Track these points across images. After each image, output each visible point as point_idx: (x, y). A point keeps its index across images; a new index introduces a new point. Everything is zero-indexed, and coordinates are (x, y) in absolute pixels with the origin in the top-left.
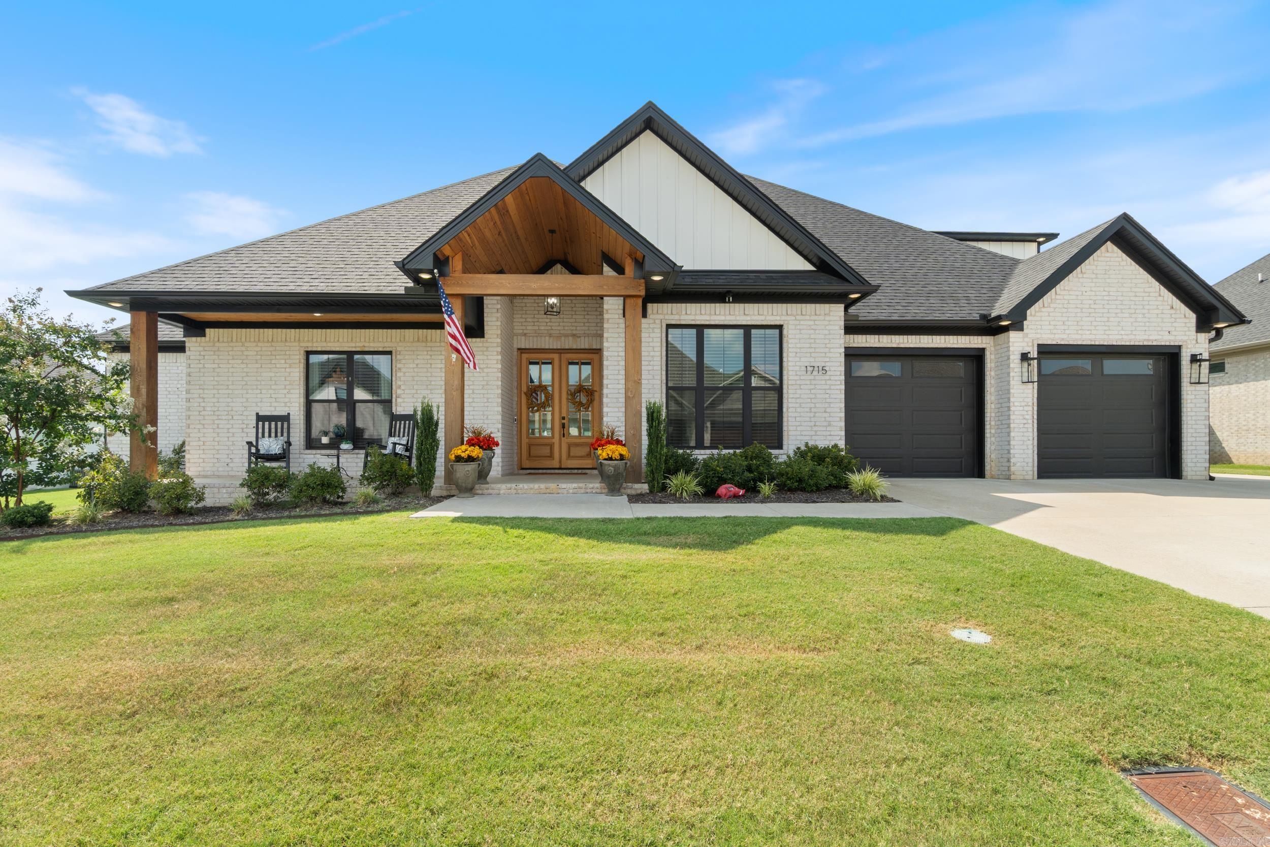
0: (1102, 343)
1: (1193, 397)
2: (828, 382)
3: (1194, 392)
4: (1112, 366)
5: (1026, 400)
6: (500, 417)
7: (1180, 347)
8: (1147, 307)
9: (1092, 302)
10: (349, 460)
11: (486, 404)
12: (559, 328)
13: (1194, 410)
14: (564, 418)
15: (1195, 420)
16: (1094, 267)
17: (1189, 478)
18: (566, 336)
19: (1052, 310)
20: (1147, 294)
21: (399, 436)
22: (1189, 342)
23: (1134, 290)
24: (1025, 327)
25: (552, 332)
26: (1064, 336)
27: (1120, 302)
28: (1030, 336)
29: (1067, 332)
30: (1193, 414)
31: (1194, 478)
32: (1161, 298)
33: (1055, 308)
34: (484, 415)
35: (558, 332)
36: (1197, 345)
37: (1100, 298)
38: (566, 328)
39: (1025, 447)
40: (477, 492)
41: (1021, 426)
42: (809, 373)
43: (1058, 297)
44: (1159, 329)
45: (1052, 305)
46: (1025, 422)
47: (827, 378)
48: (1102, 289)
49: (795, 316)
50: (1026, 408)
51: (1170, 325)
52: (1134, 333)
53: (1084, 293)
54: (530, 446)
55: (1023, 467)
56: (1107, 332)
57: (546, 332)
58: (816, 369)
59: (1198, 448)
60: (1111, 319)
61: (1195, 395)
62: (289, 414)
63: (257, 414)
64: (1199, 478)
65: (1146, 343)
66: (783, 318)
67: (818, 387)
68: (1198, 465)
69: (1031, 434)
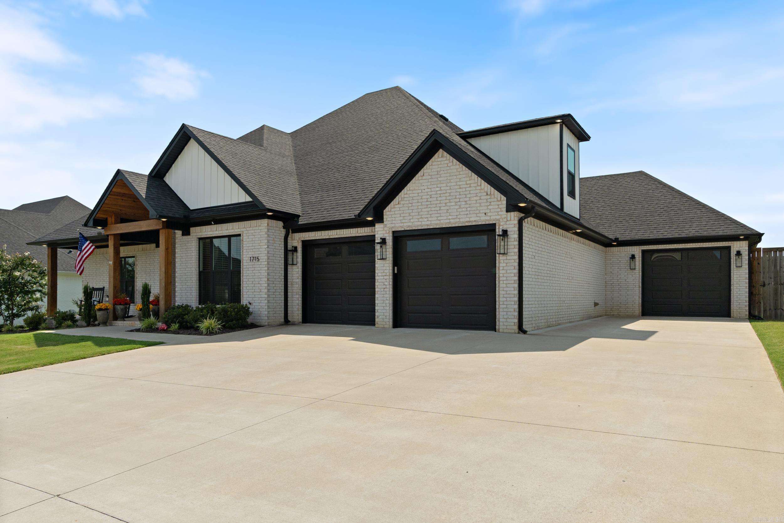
0: (435, 227)
1: (505, 265)
2: (260, 266)
3: (505, 261)
4: (455, 242)
5: (385, 271)
7: (494, 225)
8: (468, 196)
9: (429, 197)
13: (505, 275)
15: (506, 284)
16: (429, 171)
17: (501, 330)
19: (402, 206)
20: (469, 186)
22: (501, 220)
23: (458, 183)
24: (385, 220)
26: (410, 224)
27: (449, 194)
28: (388, 226)
29: (412, 221)
30: (505, 279)
31: (505, 331)
32: (479, 188)
33: (403, 204)
36: (508, 223)
37: (434, 193)
39: (384, 305)
41: (382, 290)
42: (252, 261)
43: (406, 196)
44: (478, 212)
45: (402, 202)
46: (385, 287)
47: (260, 263)
48: (435, 186)
49: (246, 228)
50: (385, 277)
51: (486, 208)
52: (459, 217)
53: (423, 191)
55: (383, 319)
56: (439, 218)
58: (254, 258)
59: (508, 306)
60: (442, 208)
61: (506, 263)
62: (104, 287)
64: (510, 331)
65: (467, 224)
66: (242, 230)
67: (256, 269)
68: (508, 320)
69: (388, 296)
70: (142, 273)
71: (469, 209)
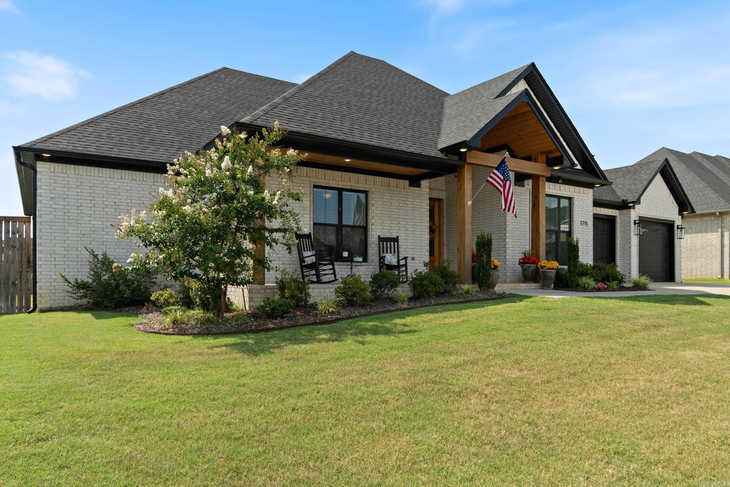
0: (656, 217)
1: (678, 245)
2: (588, 230)
3: (678, 243)
5: (636, 243)
7: (674, 221)
8: (667, 202)
9: (653, 197)
13: (678, 250)
15: (678, 255)
17: (677, 282)
20: (667, 196)
22: (676, 219)
23: (663, 193)
24: (637, 208)
26: (646, 213)
27: (660, 199)
28: (637, 212)
30: (678, 252)
32: (670, 198)
36: (678, 221)
39: (635, 267)
42: (582, 225)
44: (669, 212)
52: (664, 214)
56: (657, 212)
58: (584, 223)
59: (679, 268)
60: (658, 206)
65: (666, 219)
66: (574, 194)
67: (585, 233)
68: (679, 275)
70: (383, 218)
71: (667, 210)
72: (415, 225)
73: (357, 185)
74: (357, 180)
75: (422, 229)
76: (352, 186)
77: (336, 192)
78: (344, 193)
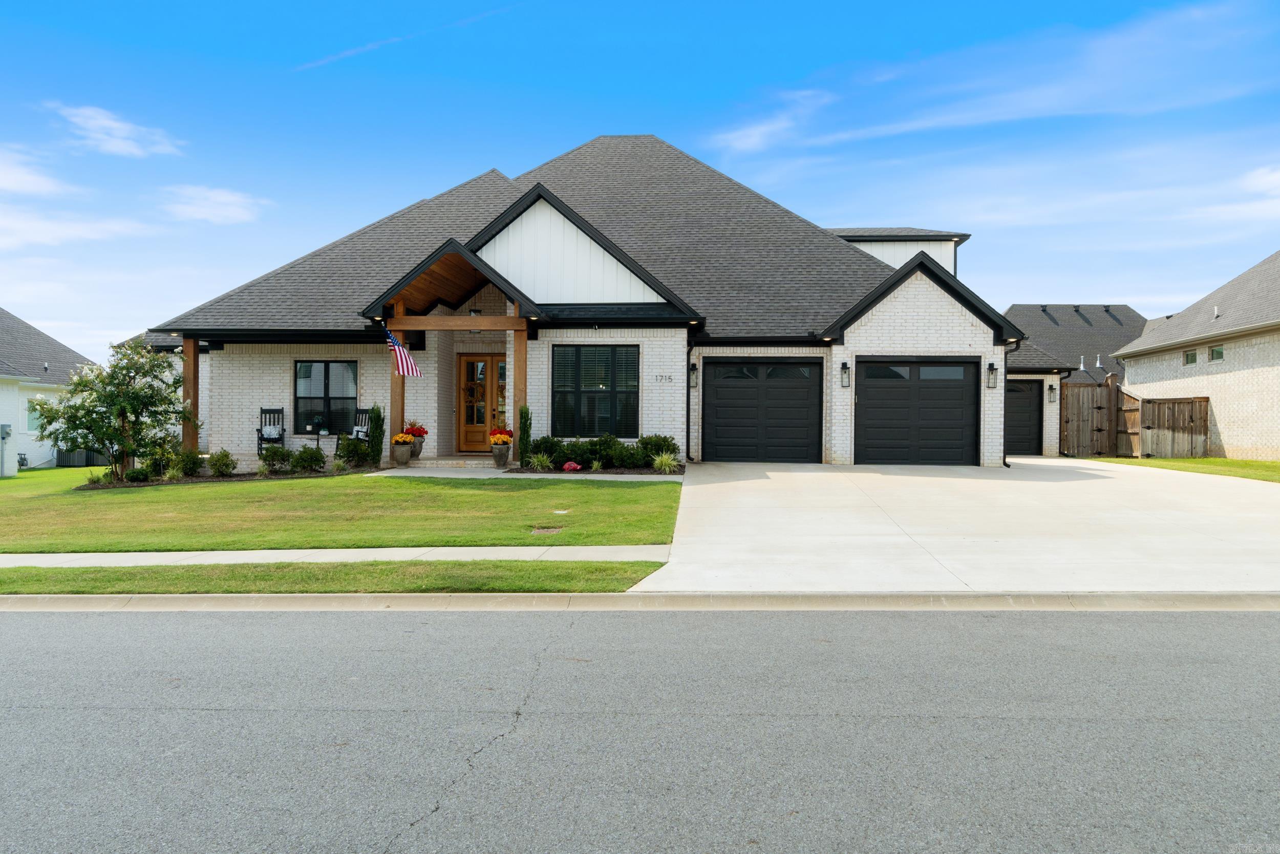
0: (911, 354)
1: (990, 398)
2: (673, 388)
3: (991, 395)
4: (927, 373)
5: (846, 400)
6: (436, 411)
7: (980, 357)
8: (951, 325)
9: (903, 321)
10: (325, 443)
11: (426, 401)
12: (491, 336)
13: (991, 409)
14: (494, 410)
15: (992, 418)
16: (905, 293)
17: (985, 465)
18: (496, 342)
19: (869, 328)
20: (951, 314)
21: (361, 426)
22: (987, 353)
23: (939, 310)
24: (845, 342)
25: (485, 339)
26: (879, 349)
27: (928, 321)
28: (849, 349)
29: (882, 345)
30: (990, 412)
31: (990, 465)
32: (963, 318)
33: (871, 327)
34: (424, 410)
35: (489, 339)
36: (994, 356)
37: (909, 317)
38: (496, 336)
39: (844, 439)
40: (411, 465)
41: (842, 421)
42: (659, 381)
43: (873, 317)
44: (961, 342)
45: (869, 324)
46: (845, 418)
47: (673, 384)
48: (912, 310)
49: (648, 338)
50: (846, 407)
51: (971, 339)
52: (939, 346)
53: (897, 314)
54: (467, 432)
55: (842, 454)
56: (916, 346)
57: (479, 339)
58: (664, 378)
59: (993, 440)
60: (919, 335)
61: (992, 397)
63: (261, 408)
64: (994, 465)
65: (949, 354)
66: (640, 339)
67: (666, 391)
68: (994, 454)
69: (849, 428)
70: (374, 388)
71: (951, 339)
72: (417, 393)
73: (343, 356)
74: (342, 351)
75: (427, 397)
76: (337, 357)
77: (323, 364)
78: (331, 365)
